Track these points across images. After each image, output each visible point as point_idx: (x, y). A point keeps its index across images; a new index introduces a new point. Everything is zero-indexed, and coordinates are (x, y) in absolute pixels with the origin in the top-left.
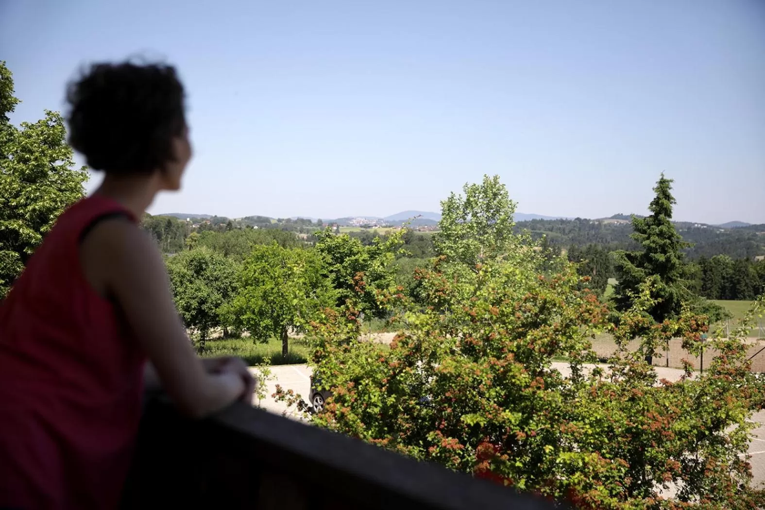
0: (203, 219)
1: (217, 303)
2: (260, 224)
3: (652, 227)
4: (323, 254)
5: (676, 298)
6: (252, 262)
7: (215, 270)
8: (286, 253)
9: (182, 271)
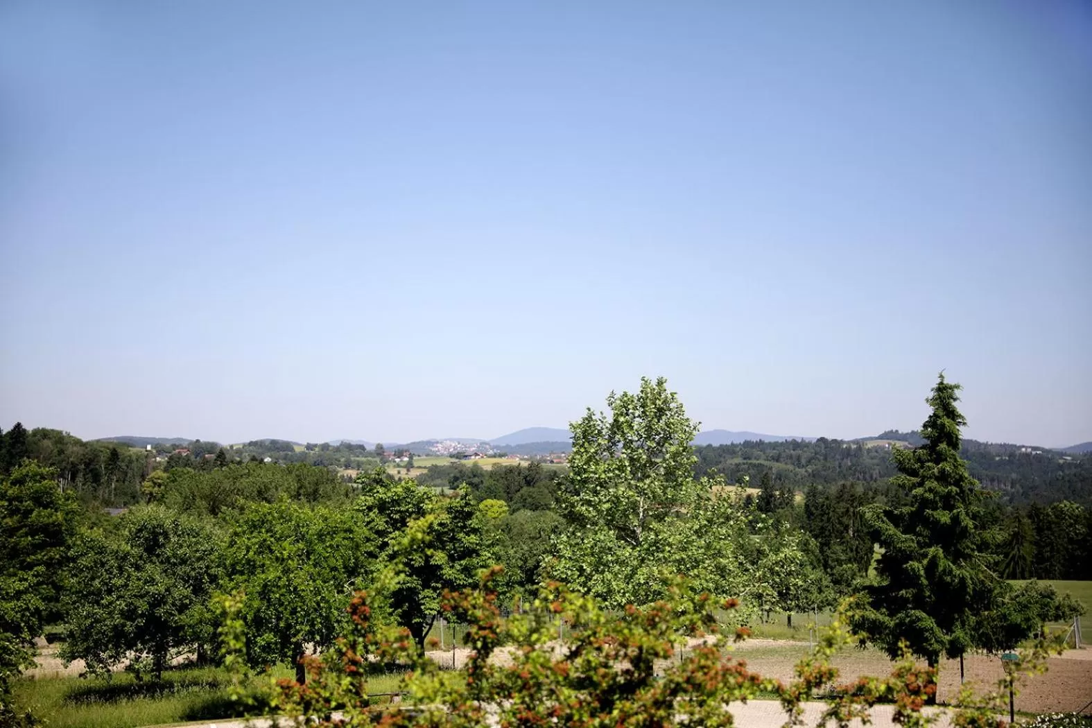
0: (175, 447)
1: (182, 604)
2: (276, 454)
3: (927, 464)
4: (371, 514)
5: (971, 586)
6: (244, 532)
7: (181, 546)
8: (302, 516)
9: (122, 548)
